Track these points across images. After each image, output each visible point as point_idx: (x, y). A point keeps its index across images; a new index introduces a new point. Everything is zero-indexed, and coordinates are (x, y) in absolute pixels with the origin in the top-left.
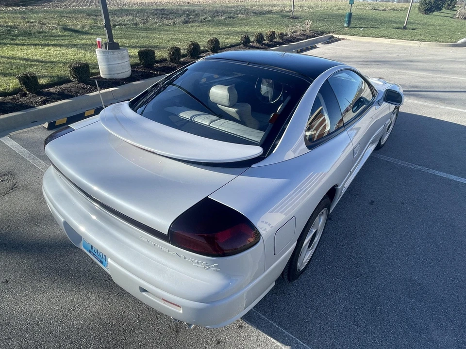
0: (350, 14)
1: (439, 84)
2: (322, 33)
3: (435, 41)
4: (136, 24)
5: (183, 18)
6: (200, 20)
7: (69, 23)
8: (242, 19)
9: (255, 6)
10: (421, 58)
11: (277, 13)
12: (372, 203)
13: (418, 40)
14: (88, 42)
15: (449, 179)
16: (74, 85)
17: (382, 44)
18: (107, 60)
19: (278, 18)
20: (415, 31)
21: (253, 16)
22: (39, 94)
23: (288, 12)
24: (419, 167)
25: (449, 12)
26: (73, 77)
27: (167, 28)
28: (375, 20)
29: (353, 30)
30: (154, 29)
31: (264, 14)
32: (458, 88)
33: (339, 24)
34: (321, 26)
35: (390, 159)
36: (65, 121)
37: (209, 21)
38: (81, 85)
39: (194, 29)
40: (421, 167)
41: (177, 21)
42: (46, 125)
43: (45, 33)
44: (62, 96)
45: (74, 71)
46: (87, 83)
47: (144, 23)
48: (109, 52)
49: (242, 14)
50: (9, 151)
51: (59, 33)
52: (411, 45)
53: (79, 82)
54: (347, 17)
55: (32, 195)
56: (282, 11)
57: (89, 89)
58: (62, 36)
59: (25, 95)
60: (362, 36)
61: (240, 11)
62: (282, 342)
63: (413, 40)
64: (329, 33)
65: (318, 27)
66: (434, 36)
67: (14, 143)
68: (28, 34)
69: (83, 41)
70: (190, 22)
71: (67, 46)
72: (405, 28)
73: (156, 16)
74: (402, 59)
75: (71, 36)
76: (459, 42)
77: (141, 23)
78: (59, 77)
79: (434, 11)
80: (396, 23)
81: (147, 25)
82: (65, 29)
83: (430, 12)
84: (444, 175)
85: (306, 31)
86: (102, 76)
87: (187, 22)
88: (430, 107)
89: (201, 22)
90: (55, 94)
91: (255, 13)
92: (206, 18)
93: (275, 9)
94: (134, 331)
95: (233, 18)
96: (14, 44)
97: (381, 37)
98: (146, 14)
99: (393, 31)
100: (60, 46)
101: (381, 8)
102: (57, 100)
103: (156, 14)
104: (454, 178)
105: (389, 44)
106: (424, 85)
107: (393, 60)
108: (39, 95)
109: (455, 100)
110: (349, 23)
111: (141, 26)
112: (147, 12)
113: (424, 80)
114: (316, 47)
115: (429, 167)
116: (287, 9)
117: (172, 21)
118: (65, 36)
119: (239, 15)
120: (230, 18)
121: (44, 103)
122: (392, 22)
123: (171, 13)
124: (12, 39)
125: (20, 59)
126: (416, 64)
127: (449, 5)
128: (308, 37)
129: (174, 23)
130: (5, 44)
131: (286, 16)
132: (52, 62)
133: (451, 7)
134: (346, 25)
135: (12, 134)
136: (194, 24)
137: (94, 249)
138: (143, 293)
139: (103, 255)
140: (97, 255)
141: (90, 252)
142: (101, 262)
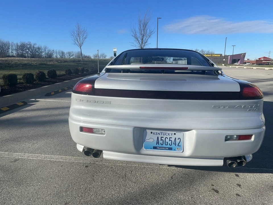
137: (160, 142)
138: (227, 142)
139: (173, 140)
140: (164, 146)
141: (155, 148)
142: (170, 149)
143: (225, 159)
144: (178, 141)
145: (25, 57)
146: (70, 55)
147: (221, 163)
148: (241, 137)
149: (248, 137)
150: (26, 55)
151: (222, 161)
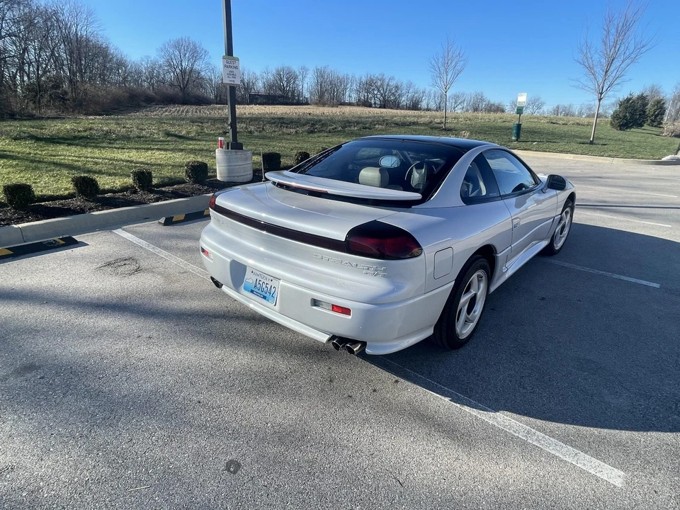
0: (519, 126)
1: (635, 200)
3: (632, 157)
4: (251, 132)
5: (307, 128)
6: (328, 130)
7: (172, 130)
8: (380, 130)
9: (396, 116)
10: (611, 175)
11: (425, 124)
12: (543, 299)
13: (610, 156)
14: (197, 147)
15: (638, 284)
16: (189, 186)
17: (562, 160)
18: (229, 161)
19: (426, 130)
20: (606, 147)
21: (395, 127)
22: (151, 191)
23: (439, 123)
24: (602, 272)
25: (654, 129)
26: (189, 176)
27: (289, 137)
28: (553, 134)
29: (523, 144)
30: (273, 138)
31: (408, 125)
32: (658, 204)
33: (505, 137)
35: (567, 265)
36: (182, 217)
37: (339, 131)
38: (197, 186)
39: (321, 139)
40: (604, 273)
41: (300, 130)
42: (162, 220)
43: (146, 137)
44: (176, 195)
45: (192, 170)
46: (203, 185)
47: (260, 132)
48: (231, 152)
49: (381, 124)
50: (125, 241)
51: (162, 138)
52: (600, 161)
53: (195, 182)
54: (515, 128)
55: (159, 277)
56: (431, 122)
57: (206, 190)
58: (165, 141)
59: (135, 192)
60: (536, 151)
61: (378, 121)
62: (442, 395)
63: (603, 156)
66: (630, 153)
67: (130, 235)
68: (127, 138)
69: (191, 147)
70: (315, 132)
71: (173, 150)
72: (592, 143)
73: (273, 125)
74: (588, 175)
75: (175, 141)
76: (664, 159)
77: (257, 131)
78: (170, 179)
79: (631, 127)
80: (581, 138)
81: (264, 133)
82: (168, 134)
83: (627, 128)
84: (633, 280)
86: (218, 178)
87: (312, 132)
88: (621, 221)
89: (330, 132)
90: (168, 192)
91: (397, 124)
92: (335, 128)
93: (422, 120)
94: (286, 378)
95: (369, 129)
96: (113, 148)
97: (561, 152)
98: (261, 122)
99: (575, 146)
100: (166, 150)
101: (561, 122)
102: (171, 198)
103: (274, 123)
104: (644, 282)
105: (571, 160)
106: (615, 200)
107: (575, 175)
108: (151, 193)
109: (654, 215)
110: (518, 135)
111: (256, 134)
112: (263, 121)
113: (615, 195)
115: (614, 272)
116: (438, 121)
117: (294, 130)
118: (168, 141)
119: (377, 126)
120: (366, 128)
121: (157, 200)
122: (575, 136)
123: (292, 122)
124: (110, 143)
125: (123, 161)
126: (606, 180)
127: (653, 121)
129: (296, 132)
130: (104, 148)
131: (436, 128)
132: (160, 165)
133: (655, 124)
134: (514, 138)
135: (125, 227)
136: (321, 134)
137: (258, 286)
138: (314, 307)
139: (269, 287)
140: (260, 292)
141: (252, 291)
142: (264, 298)
143: (333, 337)
144: (273, 290)
146: (455, 103)
147: (324, 338)
148: (335, 308)
149: (346, 311)
150: (373, 102)
151: (328, 337)
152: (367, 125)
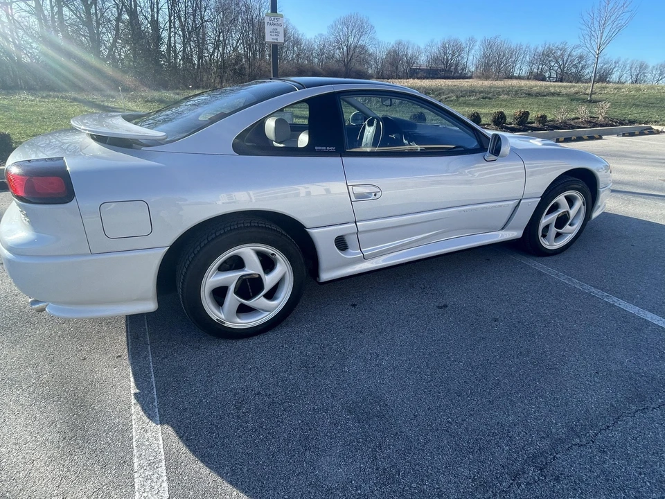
2: (631, 122)
19: (562, 101)
21: (524, 97)
34: (633, 114)
35: (550, 271)
37: (451, 101)
49: (508, 95)
56: (577, 93)
61: (509, 91)
64: (647, 123)
65: (629, 115)
85: (598, 118)
91: (530, 94)
93: (564, 91)
95: (490, 98)
114: (600, 138)
120: (485, 98)
128: (595, 125)
145: (544, 79)
150: (547, 75)
152: (490, 95)
